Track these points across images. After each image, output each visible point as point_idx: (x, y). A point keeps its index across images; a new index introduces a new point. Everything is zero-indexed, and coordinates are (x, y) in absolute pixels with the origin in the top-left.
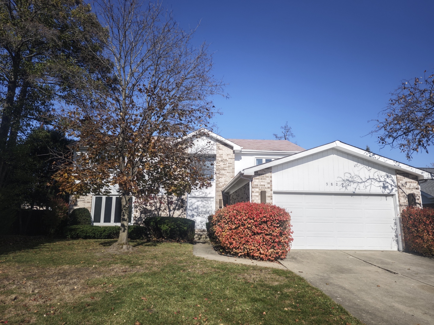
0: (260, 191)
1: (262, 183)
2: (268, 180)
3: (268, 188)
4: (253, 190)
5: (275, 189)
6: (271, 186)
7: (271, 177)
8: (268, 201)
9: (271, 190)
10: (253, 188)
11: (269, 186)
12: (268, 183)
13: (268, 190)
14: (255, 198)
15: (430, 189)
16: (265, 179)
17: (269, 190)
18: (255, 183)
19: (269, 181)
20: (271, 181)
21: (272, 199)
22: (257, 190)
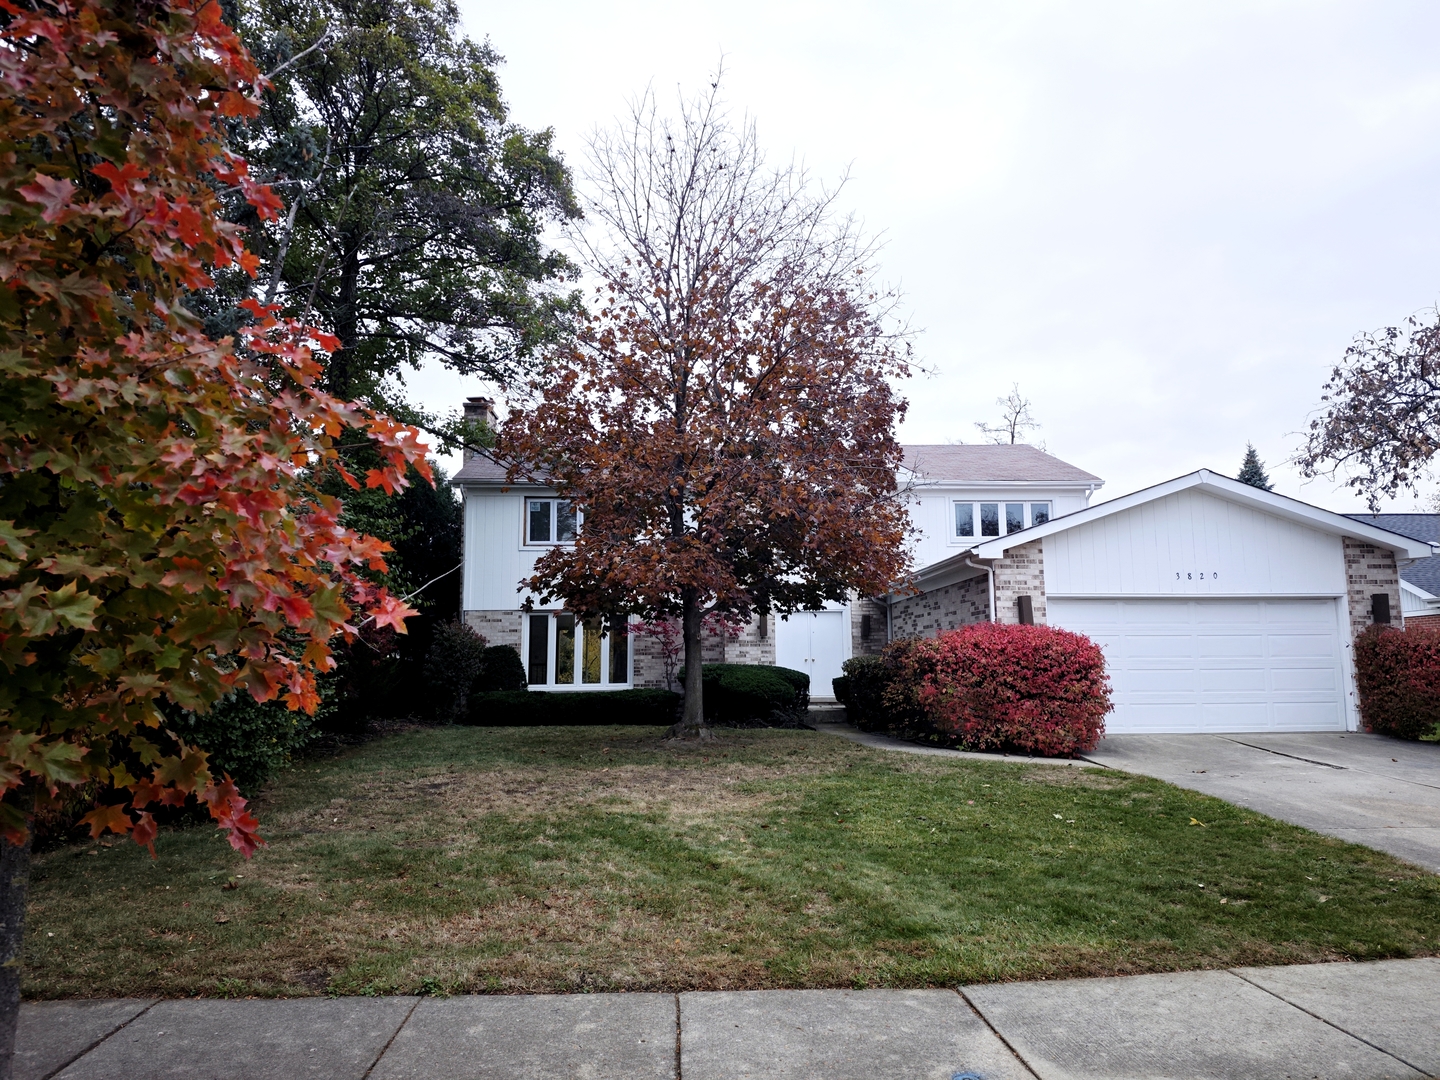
0: (1016, 596)
1: (1020, 578)
2: (1034, 569)
3: (1036, 588)
4: (998, 593)
5: (1050, 591)
6: (1042, 583)
7: (1041, 562)
8: (1037, 619)
9: (1043, 594)
10: (997, 588)
11: (1037, 583)
12: (1035, 577)
13: (1035, 595)
14: (1003, 611)
15: (1429, 575)
16: (1027, 567)
17: (1038, 593)
18: (1003, 578)
19: (1037, 573)
20: (1042, 572)
21: (1044, 615)
22: (1009, 593)
